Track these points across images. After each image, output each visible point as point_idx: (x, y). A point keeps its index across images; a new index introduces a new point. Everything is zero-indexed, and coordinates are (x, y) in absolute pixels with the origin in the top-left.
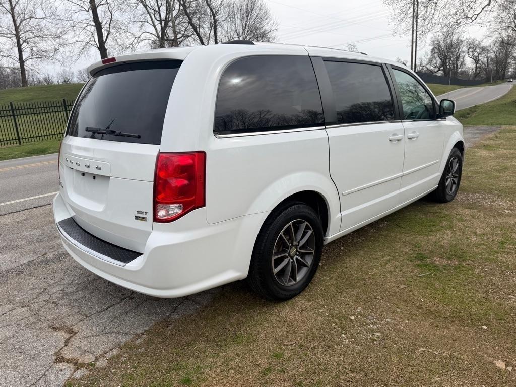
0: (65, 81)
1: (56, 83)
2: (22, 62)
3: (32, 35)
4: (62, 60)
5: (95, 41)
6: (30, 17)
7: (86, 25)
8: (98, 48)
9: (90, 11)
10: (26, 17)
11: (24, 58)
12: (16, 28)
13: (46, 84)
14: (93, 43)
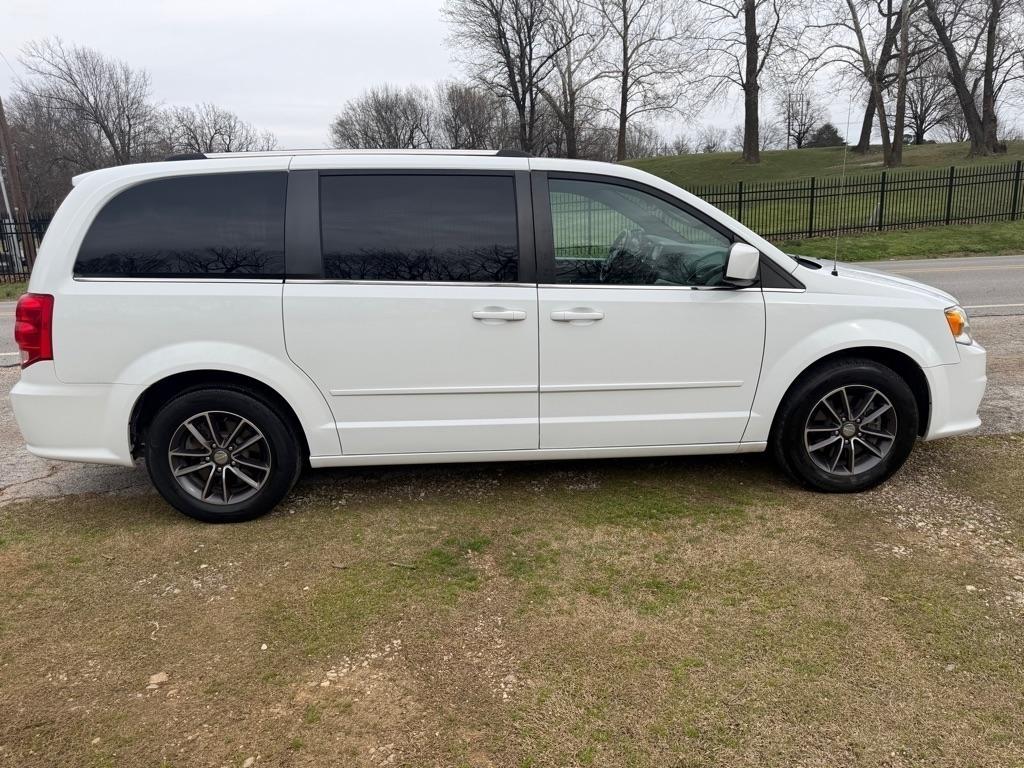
0: (709, 148)
1: (693, 151)
2: (624, 118)
3: (649, 70)
4: (687, 112)
5: (740, 74)
6: (652, 39)
7: (730, 43)
8: (743, 85)
9: (742, 16)
10: (646, 38)
11: (629, 110)
12: (626, 60)
13: (676, 154)
14: (735, 77)
